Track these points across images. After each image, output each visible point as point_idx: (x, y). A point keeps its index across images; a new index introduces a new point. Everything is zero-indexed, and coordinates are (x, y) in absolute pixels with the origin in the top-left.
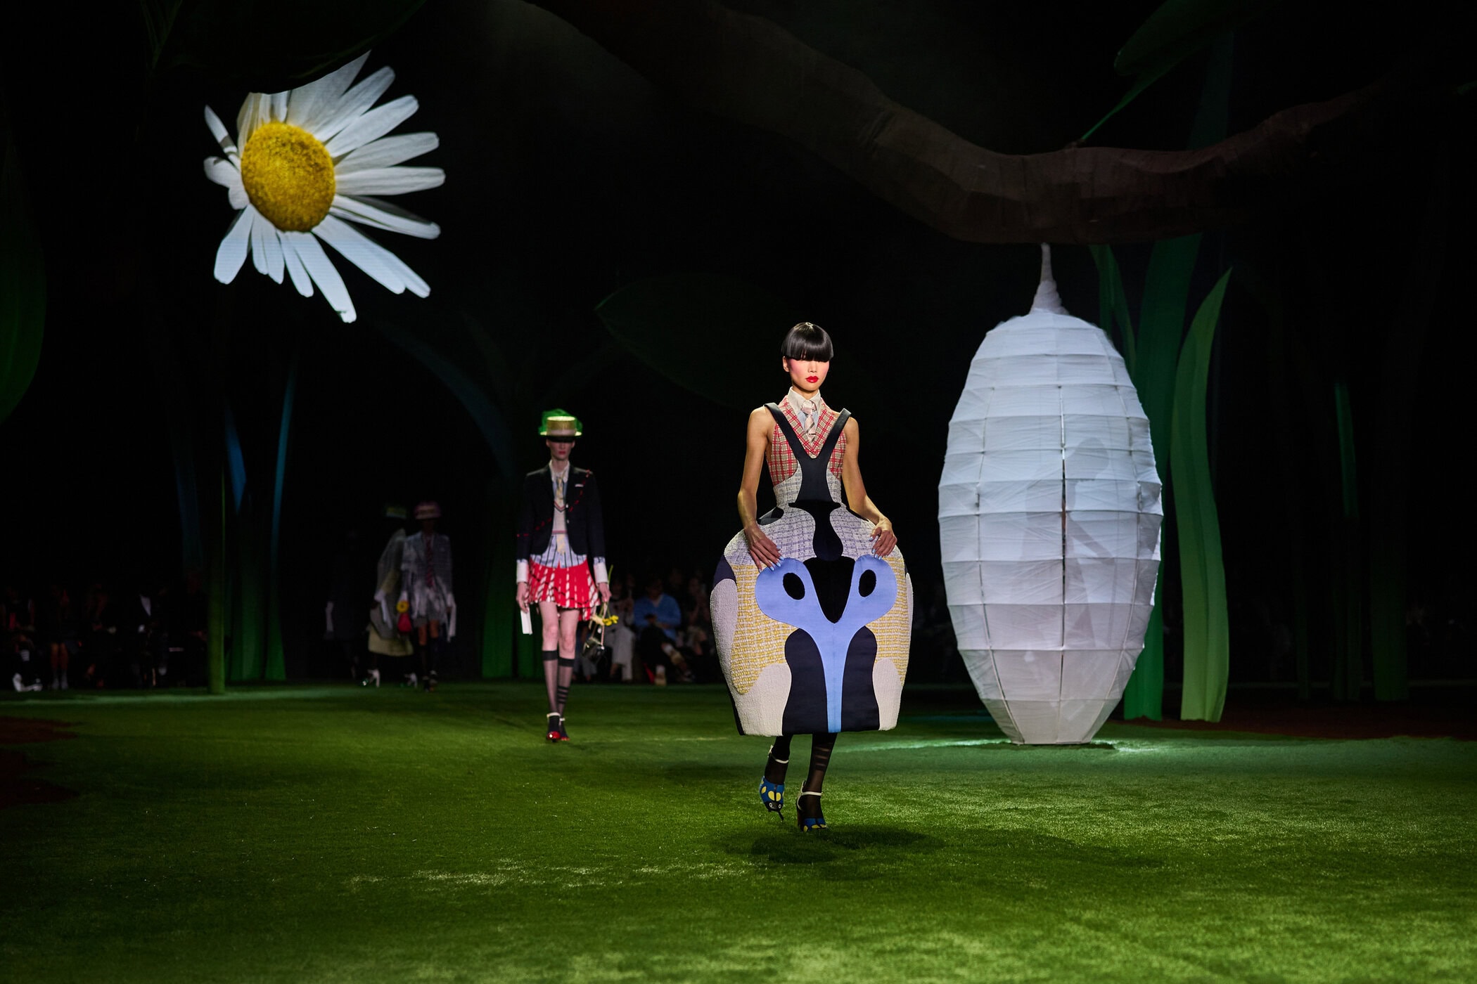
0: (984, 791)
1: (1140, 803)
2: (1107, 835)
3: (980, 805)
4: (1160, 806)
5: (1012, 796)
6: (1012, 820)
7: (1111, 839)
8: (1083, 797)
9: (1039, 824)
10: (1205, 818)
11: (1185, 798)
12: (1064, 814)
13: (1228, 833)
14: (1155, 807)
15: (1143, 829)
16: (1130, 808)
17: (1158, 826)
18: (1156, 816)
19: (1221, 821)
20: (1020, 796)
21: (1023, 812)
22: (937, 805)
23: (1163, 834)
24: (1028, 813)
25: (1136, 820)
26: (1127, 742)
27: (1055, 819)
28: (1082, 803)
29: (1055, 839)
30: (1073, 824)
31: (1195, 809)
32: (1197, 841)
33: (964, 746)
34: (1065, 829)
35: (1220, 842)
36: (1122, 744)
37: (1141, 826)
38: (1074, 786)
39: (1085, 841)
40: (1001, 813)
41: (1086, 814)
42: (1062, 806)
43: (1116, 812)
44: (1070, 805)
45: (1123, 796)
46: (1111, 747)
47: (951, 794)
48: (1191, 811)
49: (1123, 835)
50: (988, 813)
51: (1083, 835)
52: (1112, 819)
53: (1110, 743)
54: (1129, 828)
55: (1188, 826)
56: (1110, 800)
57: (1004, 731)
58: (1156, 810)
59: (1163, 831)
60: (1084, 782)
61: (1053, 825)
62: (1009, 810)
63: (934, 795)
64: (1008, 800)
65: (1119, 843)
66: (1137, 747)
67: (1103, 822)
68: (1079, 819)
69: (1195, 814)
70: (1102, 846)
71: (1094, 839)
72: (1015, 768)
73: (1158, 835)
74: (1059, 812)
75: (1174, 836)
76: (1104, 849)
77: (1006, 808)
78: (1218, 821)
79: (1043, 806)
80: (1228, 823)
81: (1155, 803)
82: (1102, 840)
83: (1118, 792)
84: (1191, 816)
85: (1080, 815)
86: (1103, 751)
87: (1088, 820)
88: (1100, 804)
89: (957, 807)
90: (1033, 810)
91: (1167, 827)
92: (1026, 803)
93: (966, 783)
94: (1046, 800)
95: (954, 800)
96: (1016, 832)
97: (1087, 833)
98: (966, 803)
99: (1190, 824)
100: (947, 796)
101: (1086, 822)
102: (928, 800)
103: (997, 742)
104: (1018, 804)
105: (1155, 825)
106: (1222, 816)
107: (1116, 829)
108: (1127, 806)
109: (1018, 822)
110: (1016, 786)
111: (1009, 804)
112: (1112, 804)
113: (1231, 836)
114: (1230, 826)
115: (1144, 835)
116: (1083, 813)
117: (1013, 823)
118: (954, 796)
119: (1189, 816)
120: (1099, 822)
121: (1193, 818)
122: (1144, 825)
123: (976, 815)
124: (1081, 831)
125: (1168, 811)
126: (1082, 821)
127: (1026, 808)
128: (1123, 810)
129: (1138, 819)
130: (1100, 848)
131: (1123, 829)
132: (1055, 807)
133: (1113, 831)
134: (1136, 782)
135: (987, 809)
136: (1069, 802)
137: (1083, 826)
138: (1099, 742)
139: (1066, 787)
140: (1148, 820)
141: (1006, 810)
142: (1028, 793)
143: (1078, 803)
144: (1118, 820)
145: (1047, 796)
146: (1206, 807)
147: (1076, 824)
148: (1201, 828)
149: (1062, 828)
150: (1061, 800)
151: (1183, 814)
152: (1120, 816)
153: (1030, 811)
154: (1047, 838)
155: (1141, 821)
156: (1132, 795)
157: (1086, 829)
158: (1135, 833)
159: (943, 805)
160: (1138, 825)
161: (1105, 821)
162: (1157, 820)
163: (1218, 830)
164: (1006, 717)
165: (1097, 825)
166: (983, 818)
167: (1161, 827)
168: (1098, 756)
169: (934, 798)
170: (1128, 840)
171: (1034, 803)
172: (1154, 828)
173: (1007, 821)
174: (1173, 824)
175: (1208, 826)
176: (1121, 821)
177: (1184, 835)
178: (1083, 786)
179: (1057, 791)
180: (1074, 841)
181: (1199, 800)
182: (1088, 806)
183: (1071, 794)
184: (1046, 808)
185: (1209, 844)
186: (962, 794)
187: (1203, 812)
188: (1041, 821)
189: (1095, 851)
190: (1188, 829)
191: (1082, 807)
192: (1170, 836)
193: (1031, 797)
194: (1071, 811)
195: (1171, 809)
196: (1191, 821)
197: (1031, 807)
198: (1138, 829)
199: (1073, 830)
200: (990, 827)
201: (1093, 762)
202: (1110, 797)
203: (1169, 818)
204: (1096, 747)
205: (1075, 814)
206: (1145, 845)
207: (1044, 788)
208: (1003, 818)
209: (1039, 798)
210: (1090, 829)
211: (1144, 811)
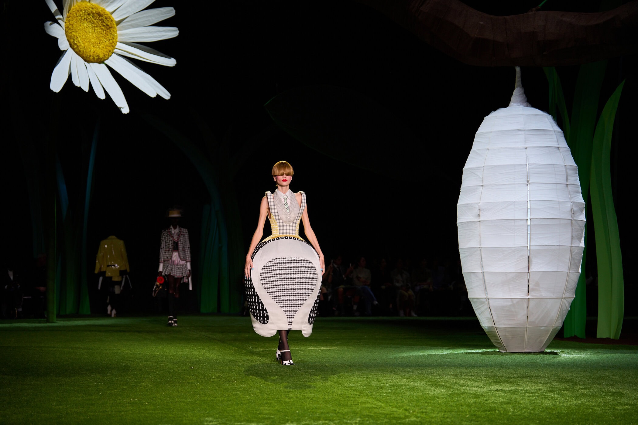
0: (484, 379)
1: (573, 387)
2: (554, 405)
3: (481, 387)
4: (585, 389)
5: (499, 382)
6: (499, 396)
7: (556, 408)
8: (540, 383)
9: (515, 399)
10: (611, 396)
11: (600, 384)
12: (529, 393)
13: (625, 405)
14: (582, 389)
15: (575, 402)
16: (567, 390)
17: (584, 400)
18: (583, 394)
19: (621, 398)
20: (504, 382)
21: (505, 392)
22: (456, 387)
23: (587, 405)
24: (508, 393)
25: (571, 397)
26: (566, 351)
27: (524, 396)
28: (540, 387)
29: (524, 408)
30: (534, 399)
31: (605, 390)
32: (607, 409)
33: (472, 353)
34: (530, 402)
35: (620, 410)
36: (562, 352)
37: (574, 400)
38: (535, 376)
39: (541, 409)
40: (493, 392)
41: (542, 393)
42: (528, 388)
43: (559, 392)
44: (533, 388)
45: (564, 382)
46: (556, 354)
47: (464, 381)
48: (603, 392)
49: (564, 406)
50: (485, 392)
51: (540, 405)
52: (557, 396)
53: (556, 351)
54: (567, 402)
55: (601, 400)
56: (556, 385)
57: (495, 344)
58: (582, 390)
59: (587, 403)
60: (541, 374)
61: (523, 400)
62: (497, 390)
63: (454, 382)
64: (497, 385)
65: (561, 410)
66: (571, 354)
67: (552, 398)
68: (538, 396)
69: (605, 393)
70: (551, 412)
71: (547, 408)
72: (501, 366)
73: (584, 406)
74: (526, 392)
75: (593, 406)
76: (552, 414)
77: (496, 389)
78: (618, 398)
79: (517, 388)
80: (625, 399)
81: (582, 387)
82: (551, 409)
83: (561, 380)
84: (603, 395)
85: (538, 393)
86: (552, 356)
87: (543, 397)
88: (550, 387)
89: (467, 389)
90: (511, 390)
91: (589, 401)
92: (507, 386)
93: (473, 374)
94: (519, 385)
95: (466, 384)
96: (501, 403)
97: (542, 404)
98: (473, 386)
99: (603, 399)
100: (462, 382)
101: (542, 398)
102: (451, 384)
103: (491, 350)
104: (503, 387)
105: (582, 400)
106: (621, 395)
107: (560, 402)
108: (566, 388)
109: (502, 397)
110: (502, 377)
111: (498, 387)
112: (557, 387)
113: (626, 406)
114: (626, 401)
115: (575, 405)
116: (540, 392)
117: (500, 398)
118: (466, 382)
119: (602, 395)
120: (550, 398)
121: (604, 395)
122: (576, 400)
123: (478, 393)
124: (539, 403)
125: (590, 392)
126: (540, 397)
127: (507, 389)
128: (564, 391)
129: (572, 396)
130: (550, 413)
131: (563, 402)
132: (524, 388)
133: (558, 403)
134: (571, 374)
135: (485, 390)
136: (532, 386)
137: (540, 400)
138: (549, 351)
139: (530, 377)
140: (578, 397)
141: (496, 391)
142: (508, 380)
143: (537, 386)
144: (560, 397)
145: (520, 383)
146: (612, 389)
147: (536, 399)
148: (609, 402)
149: (528, 401)
150: (527, 385)
151: (598, 393)
152: (562, 394)
153: (510, 391)
154: (519, 407)
155: (574, 398)
156: (568, 382)
157: (542, 402)
158: (570, 404)
159: (459, 387)
160: (572, 400)
161: (553, 397)
162: (583, 397)
163: (619, 403)
164: (496, 337)
165: (549, 400)
166: (483, 395)
167: (585, 401)
168: (549, 359)
169: (454, 383)
170: (566, 409)
171: (512, 386)
172: (582, 402)
173: (496, 397)
174: (593, 399)
175: (613, 400)
176: (562, 397)
177: (599, 406)
178: (540, 376)
179: (525, 380)
180: (535, 409)
181: (608, 385)
182: (543, 388)
183: (533, 381)
184: (519, 389)
185: (614, 411)
186: (471, 381)
187: (610, 392)
188: (516, 397)
189: (547, 415)
190: (601, 402)
191: (540, 389)
192: (591, 406)
193: (511, 383)
194: (533, 391)
195: (591, 390)
196: (603, 397)
197: (510, 389)
198: (572, 402)
199: (534, 402)
200: (486, 400)
201: (546, 362)
202: (556, 383)
203: (590, 396)
204: (547, 353)
205: (535, 393)
206: (576, 412)
207: (518, 377)
208: (494, 395)
209: (515, 383)
210: (544, 402)
211: (576, 392)
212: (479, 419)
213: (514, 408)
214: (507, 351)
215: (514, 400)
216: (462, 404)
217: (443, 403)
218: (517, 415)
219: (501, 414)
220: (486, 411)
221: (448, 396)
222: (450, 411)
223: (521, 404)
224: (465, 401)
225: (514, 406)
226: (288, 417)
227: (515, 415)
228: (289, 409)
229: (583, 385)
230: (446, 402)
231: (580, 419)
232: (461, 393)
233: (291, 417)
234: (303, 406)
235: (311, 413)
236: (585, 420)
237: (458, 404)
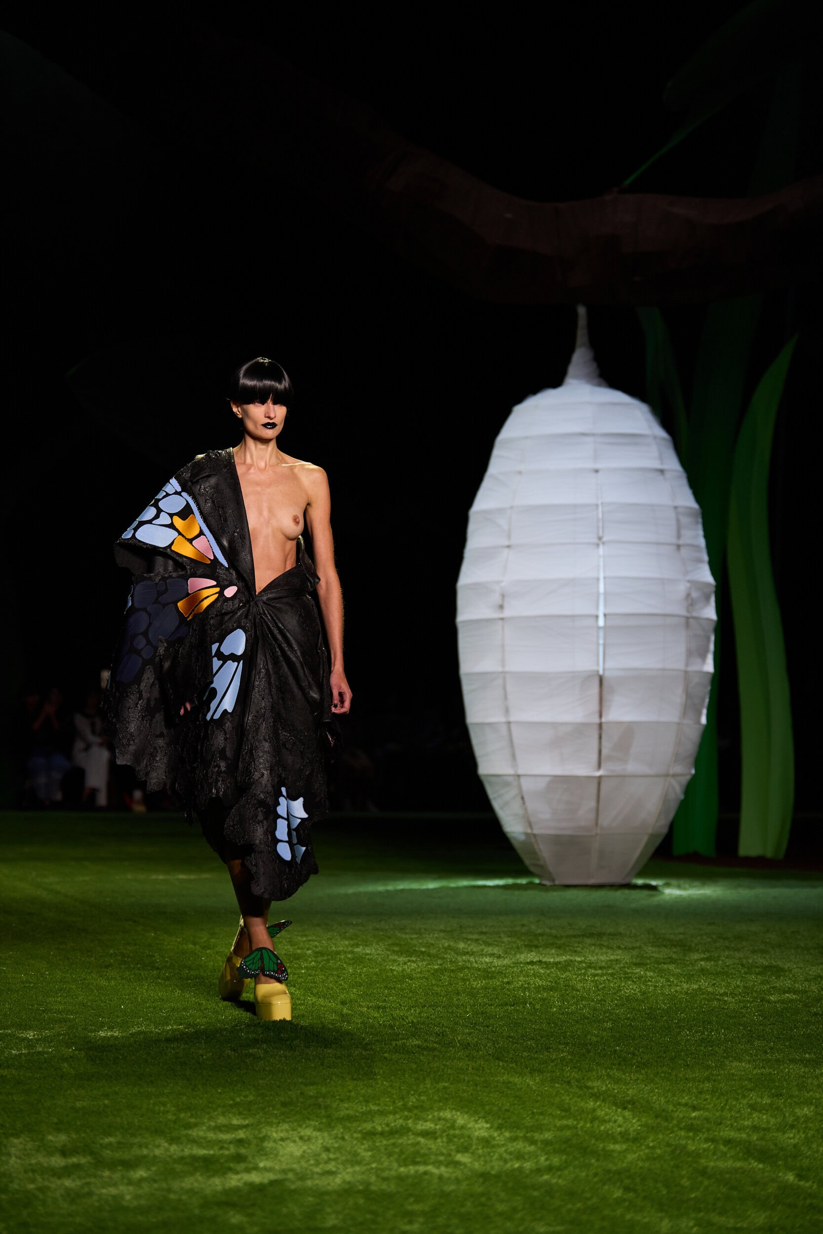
0: (505, 939)
1: (685, 955)
2: (644, 993)
3: (499, 956)
4: (707, 959)
5: (536, 947)
6: (534, 974)
7: (648, 998)
8: (619, 948)
9: (566, 979)
10: (760, 974)
11: (738, 950)
12: (595, 968)
13: (785, 992)
14: (702, 960)
15: (685, 986)
16: (673, 961)
17: (704, 983)
18: (703, 971)
19: (778, 977)
20: (546, 946)
21: (547, 965)
22: (449, 957)
23: (709, 993)
24: (553, 967)
25: (678, 976)
26: (674, 882)
27: (585, 974)
28: (617, 955)
29: (583, 998)
30: (605, 980)
31: (749, 963)
32: (748, 1001)
33: (484, 887)
34: (595, 987)
35: (775, 1003)
36: (667, 885)
37: (684, 983)
38: (610, 934)
39: (617, 1000)
40: (522, 967)
41: (621, 968)
42: (593, 959)
43: (656, 966)
44: (603, 958)
45: (665, 946)
46: (654, 888)
47: (465, 943)
48: (743, 965)
49: (663, 994)
50: (507, 967)
51: (615, 993)
52: (652, 974)
53: (654, 883)
54: (669, 986)
55: (738, 983)
56: (650, 951)
57: (532, 869)
58: (703, 963)
59: (710, 989)
60: (621, 929)
61: (581, 982)
62: (532, 963)
63: (446, 945)
64: (532, 951)
65: (657, 1003)
66: (685, 889)
67: (640, 977)
68: (612, 975)
69: (748, 968)
70: (637, 1007)
71: (628, 999)
72: (543, 912)
73: (703, 994)
74: (590, 966)
75: (721, 995)
76: (639, 1010)
77: (529, 961)
78: (773, 978)
79: (572, 958)
80: (785, 980)
81: (702, 956)
82: (637, 1000)
83: (660, 941)
84: (743, 971)
85: (614, 969)
86: (645, 893)
87: (622, 976)
88: (638, 957)
89: (471, 959)
90: (559, 963)
91: (714, 984)
92: (553, 954)
93: (484, 930)
94: (575, 951)
95: (469, 950)
96: (538, 989)
97: (621, 990)
98: (482, 955)
99: (741, 981)
100: (461, 945)
101: (620, 978)
102: (439, 951)
103: (523, 881)
104: (543, 955)
105: (701, 982)
106: (779, 972)
107: (655, 986)
108: (669, 958)
109: (540, 977)
110: (542, 935)
111: (532, 956)
112: (653, 957)
113: (788, 995)
114: (788, 983)
115: (686, 993)
116: (617, 967)
117: (535, 978)
118: (469, 945)
119: (741, 971)
120: (636, 978)
121: (746, 973)
122: (687, 982)
123: (493, 969)
124: (614, 988)
125: (717, 965)
126: (615, 977)
127: (552, 960)
128: (664, 963)
129: (681, 975)
130: (634, 1009)
131: (663, 987)
132: (585, 959)
133: (651, 988)
134: (682, 930)
135: (506, 962)
136: (602, 954)
137: (616, 983)
138: (640, 882)
139: (600, 935)
140: (693, 975)
141: (528, 963)
142: (556, 943)
143: (613, 955)
144: (658, 976)
145: (577, 947)
146: (762, 961)
147: (609, 980)
148: (754, 986)
149: (592, 984)
150: (593, 952)
151: (734, 968)
152: (661, 971)
153: (556, 964)
154: (574, 997)
155: (684, 978)
156: (675, 946)
157: (619, 986)
158: (676, 991)
159: (456, 956)
160: (681, 982)
161: (642, 977)
162: (703, 975)
163: (773, 988)
164: (534, 853)
165: (633, 981)
166: (501, 973)
167: (706, 984)
168: (639, 898)
169: (445, 949)
170: (668, 1000)
171: (562, 955)
172: (699, 985)
173: (528, 976)
174: (722, 980)
175: (762, 983)
176: (662, 977)
177: (733, 995)
178: (620, 934)
179: (588, 941)
180: (605, 1001)
181: (754, 952)
182: (624, 959)
183: (605, 944)
184: (575, 961)
185: (762, 1005)
186: (479, 943)
187: (757, 967)
188: (568, 976)
189: (628, 1013)
190: (738, 986)
191: (617, 960)
192: (717, 995)
193: (559, 947)
194: (604, 964)
195: (720, 962)
196: (742, 977)
197: (557, 960)
198: (680, 986)
199: (604, 987)
200: (508, 983)
201: (633, 906)
202: (650, 948)
203: (717, 974)
204: (636, 887)
205: (609, 967)
206: (687, 1006)
207: (575, 936)
208: (524, 972)
209: (567, 948)
210: (624, 986)
211: (688, 966)
212: (492, 1021)
213: (563, 998)
214: (557, 883)
215: (564, 982)
216: (458, 991)
217: (420, 988)
218: (568, 1013)
219: (536, 1010)
220: (506, 1005)
221: (432, 973)
222: (434, 1006)
223: (578, 990)
224: (465, 984)
225: (562, 995)
226: (103, 1018)
227: (563, 1014)
228: (105, 1002)
229: (704, 952)
230: (426, 986)
231: (694, 1020)
232: (459, 969)
233: (109, 1018)
234: (134, 996)
235: (151, 1010)
236: (703, 1022)
237: (451, 992)
